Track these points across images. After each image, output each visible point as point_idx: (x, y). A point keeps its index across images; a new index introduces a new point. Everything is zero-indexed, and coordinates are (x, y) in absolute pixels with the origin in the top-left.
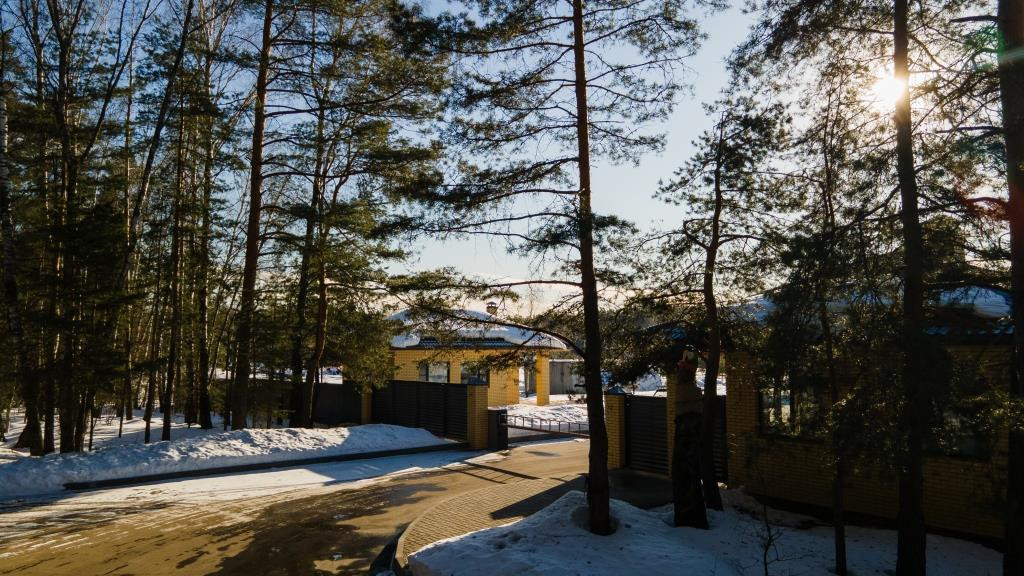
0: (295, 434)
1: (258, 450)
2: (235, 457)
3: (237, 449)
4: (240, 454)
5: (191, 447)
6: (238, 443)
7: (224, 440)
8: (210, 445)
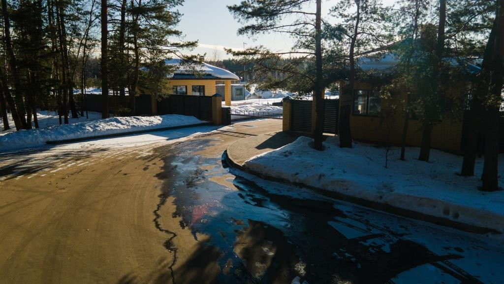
0: (138, 119)
1: (126, 127)
2: (116, 130)
3: (116, 126)
4: (119, 128)
5: (95, 125)
6: (115, 123)
7: (108, 122)
8: (103, 124)
